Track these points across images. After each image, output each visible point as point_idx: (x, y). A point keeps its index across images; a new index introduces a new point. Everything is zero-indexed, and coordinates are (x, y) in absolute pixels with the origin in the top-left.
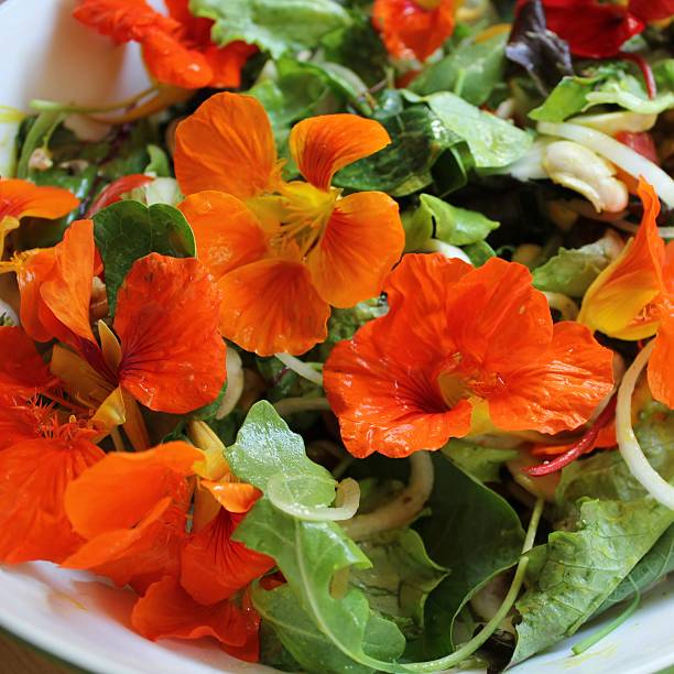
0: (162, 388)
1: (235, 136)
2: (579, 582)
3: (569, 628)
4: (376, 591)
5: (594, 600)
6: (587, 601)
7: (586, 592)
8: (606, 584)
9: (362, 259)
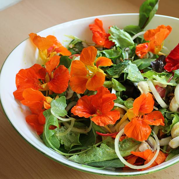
0: (53, 87)
1: (90, 54)
2: (92, 156)
3: (86, 162)
4: (69, 140)
5: (93, 160)
6: (92, 160)
7: (92, 158)
8: (96, 159)
9: (94, 83)
